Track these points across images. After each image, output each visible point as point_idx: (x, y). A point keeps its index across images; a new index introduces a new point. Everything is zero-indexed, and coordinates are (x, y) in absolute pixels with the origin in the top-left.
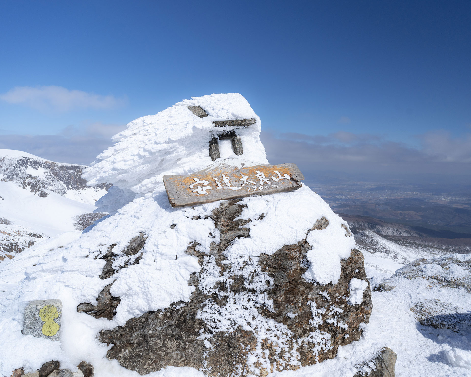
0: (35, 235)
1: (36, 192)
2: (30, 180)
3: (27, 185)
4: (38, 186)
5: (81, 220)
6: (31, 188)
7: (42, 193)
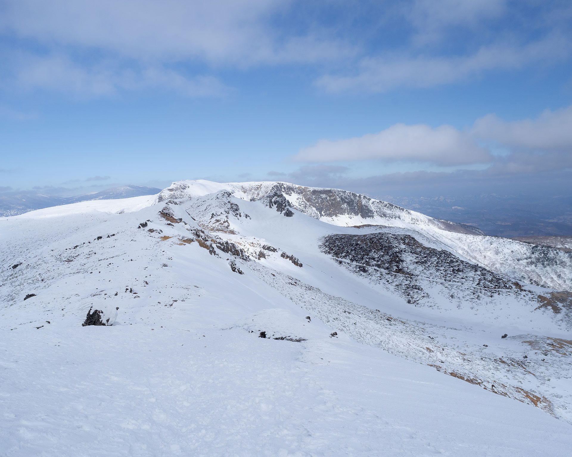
0: (269, 248)
1: (281, 211)
2: (276, 198)
3: (274, 204)
4: (284, 205)
5: (327, 242)
6: (277, 207)
7: (287, 212)
